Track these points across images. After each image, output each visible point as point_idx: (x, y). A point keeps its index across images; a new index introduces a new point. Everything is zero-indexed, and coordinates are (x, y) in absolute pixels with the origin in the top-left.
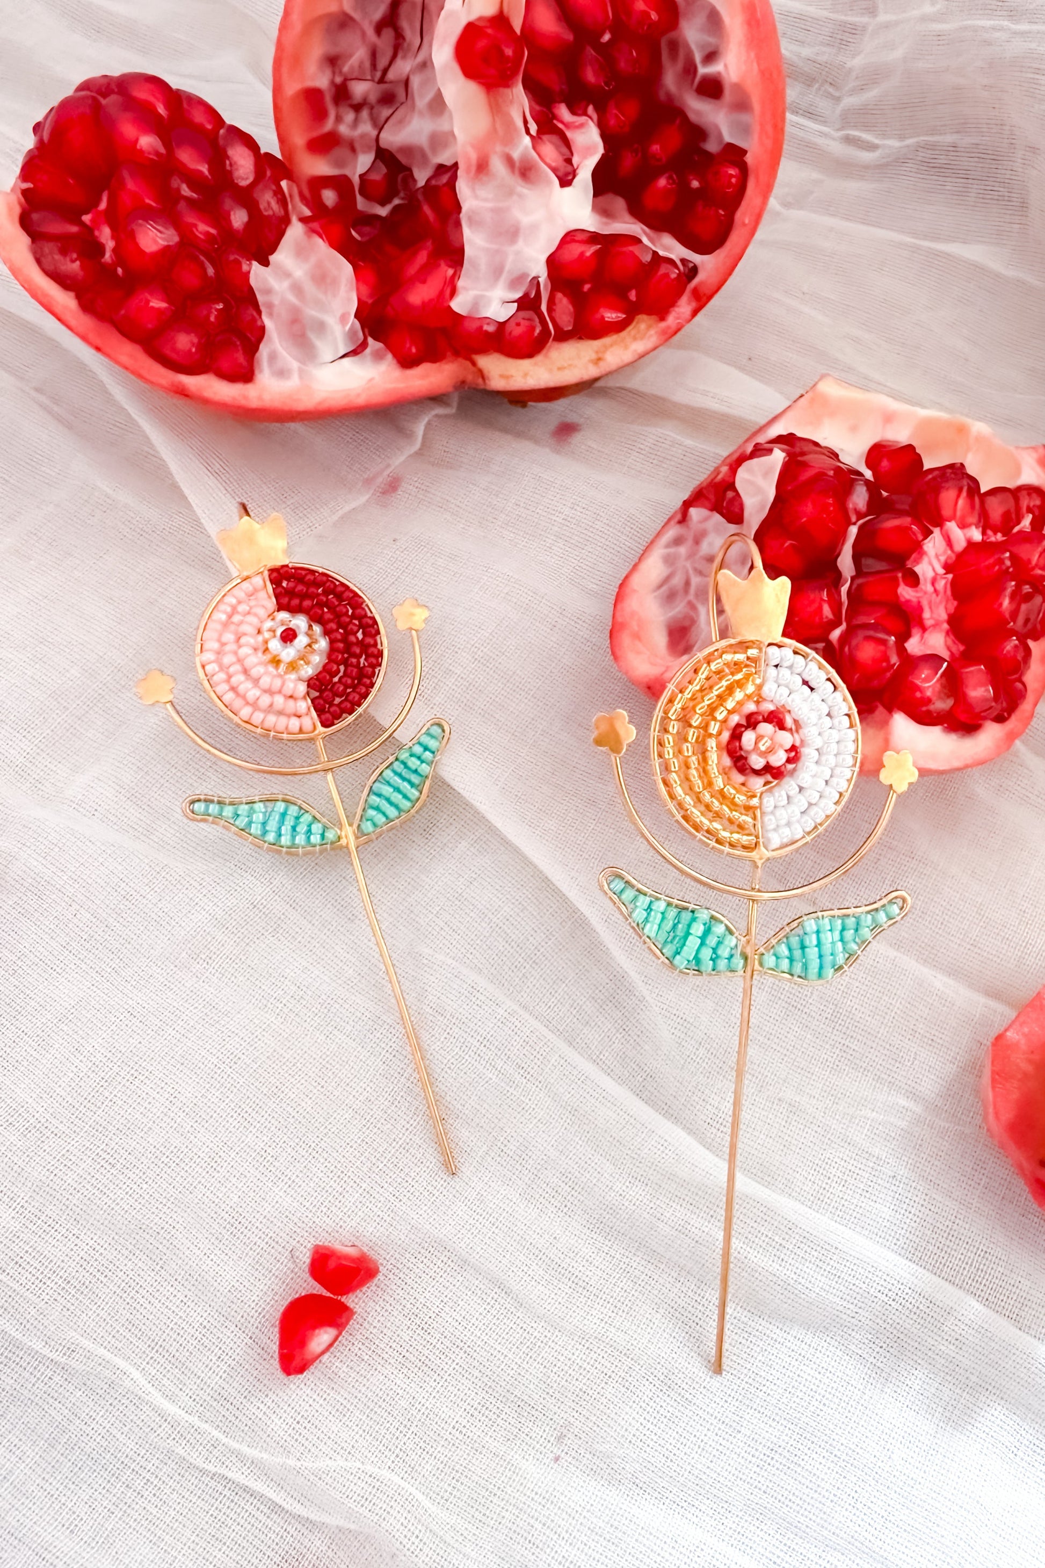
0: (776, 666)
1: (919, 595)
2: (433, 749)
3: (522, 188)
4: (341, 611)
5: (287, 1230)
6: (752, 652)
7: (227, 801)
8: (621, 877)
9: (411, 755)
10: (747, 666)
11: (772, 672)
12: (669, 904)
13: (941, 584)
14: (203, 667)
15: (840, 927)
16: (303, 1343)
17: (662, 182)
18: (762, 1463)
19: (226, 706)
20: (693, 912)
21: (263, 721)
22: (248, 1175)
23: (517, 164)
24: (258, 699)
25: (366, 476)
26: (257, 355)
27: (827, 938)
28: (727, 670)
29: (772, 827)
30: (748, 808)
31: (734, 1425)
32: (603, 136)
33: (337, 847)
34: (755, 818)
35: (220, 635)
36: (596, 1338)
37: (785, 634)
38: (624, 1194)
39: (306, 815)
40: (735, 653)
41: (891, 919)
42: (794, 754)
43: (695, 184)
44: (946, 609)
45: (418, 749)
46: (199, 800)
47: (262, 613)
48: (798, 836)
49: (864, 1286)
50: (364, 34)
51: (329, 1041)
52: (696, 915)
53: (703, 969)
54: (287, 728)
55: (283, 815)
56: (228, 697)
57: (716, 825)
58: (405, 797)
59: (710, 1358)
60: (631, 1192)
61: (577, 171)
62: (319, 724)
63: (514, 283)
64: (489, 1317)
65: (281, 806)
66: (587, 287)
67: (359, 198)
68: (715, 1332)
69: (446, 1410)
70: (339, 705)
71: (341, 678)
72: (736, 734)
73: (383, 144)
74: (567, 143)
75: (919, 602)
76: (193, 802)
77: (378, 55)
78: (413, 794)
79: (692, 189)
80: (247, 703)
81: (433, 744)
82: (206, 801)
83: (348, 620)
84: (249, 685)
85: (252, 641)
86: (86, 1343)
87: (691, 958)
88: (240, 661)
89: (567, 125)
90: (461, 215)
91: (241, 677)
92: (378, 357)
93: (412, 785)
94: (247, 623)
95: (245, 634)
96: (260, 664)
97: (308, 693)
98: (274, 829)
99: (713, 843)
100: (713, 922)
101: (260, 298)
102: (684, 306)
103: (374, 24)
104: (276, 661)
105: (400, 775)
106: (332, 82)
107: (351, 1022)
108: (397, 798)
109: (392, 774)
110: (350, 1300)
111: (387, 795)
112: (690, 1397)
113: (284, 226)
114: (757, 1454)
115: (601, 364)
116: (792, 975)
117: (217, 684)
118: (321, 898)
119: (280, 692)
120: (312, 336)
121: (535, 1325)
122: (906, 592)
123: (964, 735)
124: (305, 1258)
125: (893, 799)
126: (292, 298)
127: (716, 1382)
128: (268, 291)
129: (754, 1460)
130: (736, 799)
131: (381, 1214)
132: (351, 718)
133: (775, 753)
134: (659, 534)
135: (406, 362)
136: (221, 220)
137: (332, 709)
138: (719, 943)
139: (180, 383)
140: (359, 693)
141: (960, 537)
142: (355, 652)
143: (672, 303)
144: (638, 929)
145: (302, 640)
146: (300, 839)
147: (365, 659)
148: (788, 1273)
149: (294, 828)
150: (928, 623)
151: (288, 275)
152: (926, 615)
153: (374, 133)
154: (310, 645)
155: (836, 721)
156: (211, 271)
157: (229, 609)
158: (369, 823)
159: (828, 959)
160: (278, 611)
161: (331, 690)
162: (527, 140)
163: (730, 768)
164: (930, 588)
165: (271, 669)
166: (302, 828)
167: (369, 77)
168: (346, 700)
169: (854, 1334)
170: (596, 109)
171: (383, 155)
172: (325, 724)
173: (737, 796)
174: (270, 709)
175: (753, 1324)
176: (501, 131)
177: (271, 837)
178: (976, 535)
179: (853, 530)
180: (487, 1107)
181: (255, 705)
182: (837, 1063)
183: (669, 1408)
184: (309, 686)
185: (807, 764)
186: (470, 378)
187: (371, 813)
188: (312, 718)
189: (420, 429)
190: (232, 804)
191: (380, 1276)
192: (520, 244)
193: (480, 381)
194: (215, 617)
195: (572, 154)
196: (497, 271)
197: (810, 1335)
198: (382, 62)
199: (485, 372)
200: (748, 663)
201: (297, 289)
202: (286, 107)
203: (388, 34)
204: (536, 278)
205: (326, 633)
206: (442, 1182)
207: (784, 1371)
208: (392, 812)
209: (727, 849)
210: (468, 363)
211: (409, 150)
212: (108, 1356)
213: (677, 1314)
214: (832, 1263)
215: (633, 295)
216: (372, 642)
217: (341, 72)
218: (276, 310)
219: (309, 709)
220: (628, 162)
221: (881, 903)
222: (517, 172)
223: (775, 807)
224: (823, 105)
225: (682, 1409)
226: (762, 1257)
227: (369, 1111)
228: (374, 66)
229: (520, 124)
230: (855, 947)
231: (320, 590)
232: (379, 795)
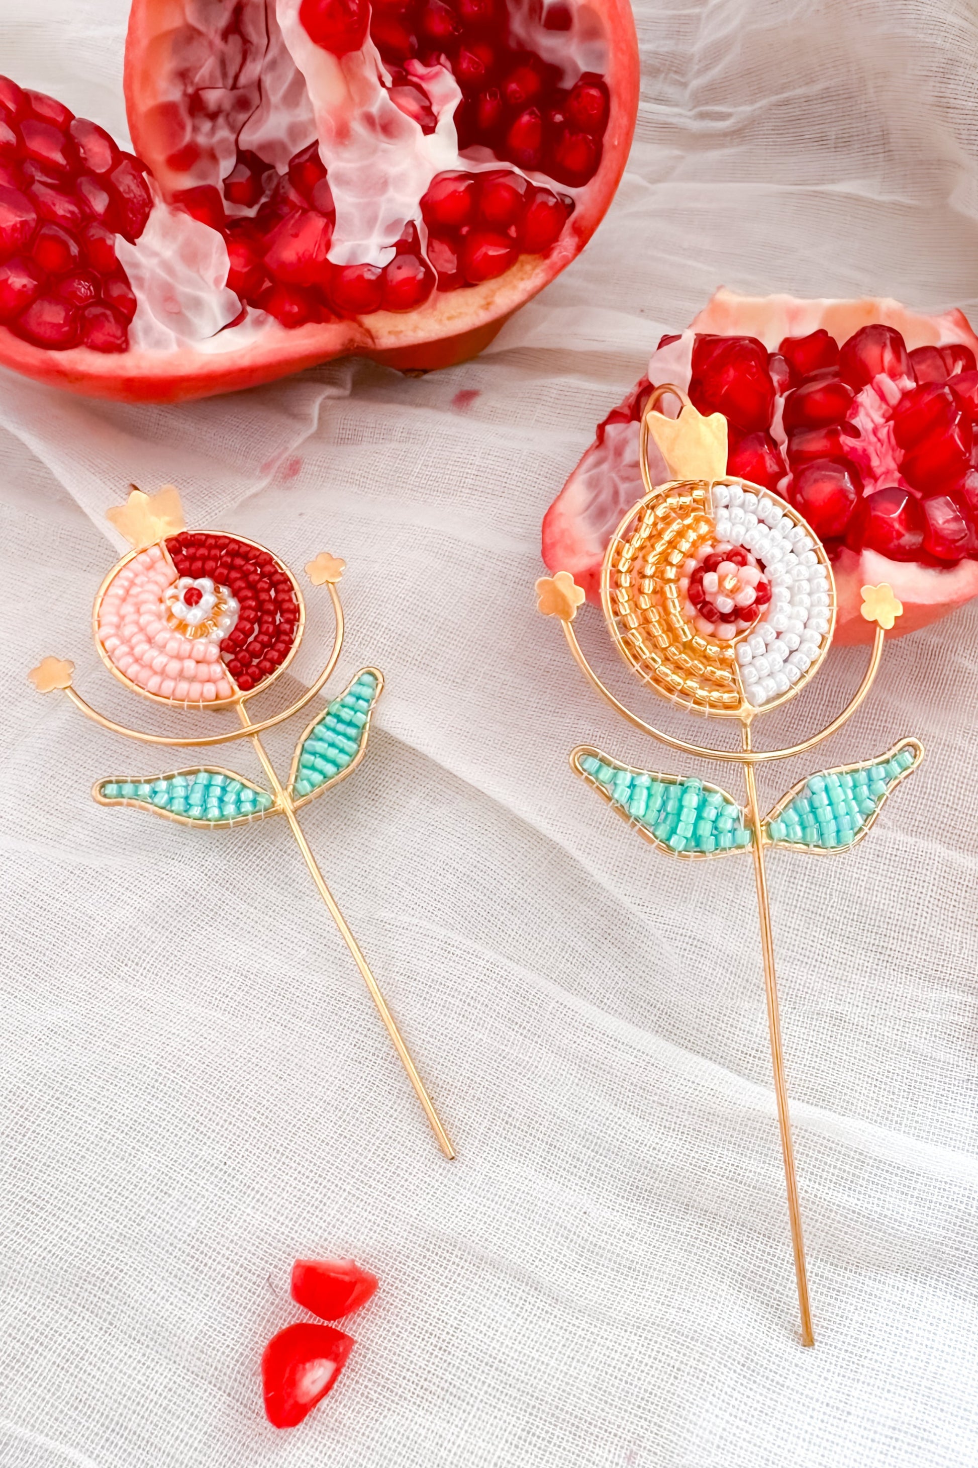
0: (727, 507)
1: (862, 444)
2: (368, 697)
3: (385, 144)
4: (248, 570)
5: (260, 1253)
6: (698, 493)
7: (142, 779)
8: (594, 755)
9: (343, 706)
10: (694, 510)
11: (724, 512)
12: (654, 780)
13: (883, 433)
14: (103, 644)
15: (851, 784)
16: (293, 1383)
17: (526, 118)
18: (885, 1447)
19: (132, 681)
20: (682, 784)
21: (174, 691)
22: (207, 1194)
23: (377, 121)
24: (166, 665)
25: (264, 462)
26: (130, 326)
27: (838, 794)
28: (673, 515)
29: (753, 680)
30: (724, 662)
31: (841, 1405)
32: (459, 82)
33: (273, 814)
34: (733, 673)
35: (119, 608)
36: (653, 1324)
37: (730, 472)
38: (658, 1147)
39: (234, 784)
40: (680, 495)
41: (905, 769)
42: (764, 593)
43: (559, 118)
44: (894, 459)
45: (350, 700)
46: (110, 782)
47: (162, 580)
48: (785, 688)
49: (962, 1207)
50: (211, 44)
51: (287, 1031)
52: (686, 785)
53: (704, 847)
54: (202, 694)
55: (208, 787)
56: (133, 669)
57: (691, 684)
58: (342, 751)
59: (795, 1329)
60: (666, 1144)
61: (439, 118)
62: (236, 688)
63: (390, 228)
64: (520, 1321)
65: (203, 778)
66: (465, 230)
67: (225, 203)
68: (797, 1294)
69: (483, 1445)
70: (257, 666)
71: (256, 637)
72: (696, 578)
73: (243, 146)
74: (424, 94)
75: (864, 450)
76: (103, 786)
77: (227, 62)
78: (351, 747)
79: (556, 123)
80: (155, 673)
81: (366, 692)
82: (118, 782)
83: (257, 578)
84: (154, 653)
85: (154, 608)
86: (24, 1432)
87: (689, 835)
88: (142, 629)
89: (421, 77)
90: (328, 177)
91: (146, 646)
92: (258, 323)
93: (349, 738)
94: (147, 591)
95: (145, 602)
96: (164, 629)
97: (221, 657)
98: (199, 802)
99: (691, 705)
100: (707, 794)
101: (128, 271)
102: (567, 242)
103: (219, 32)
104: (182, 627)
105: (334, 730)
106: (185, 94)
107: (310, 1005)
108: (332, 753)
109: (324, 730)
110: (348, 1326)
111: (322, 751)
112: (781, 1380)
113: (147, 210)
114: (877, 1437)
115: (492, 308)
116: (808, 845)
117: (118, 660)
118: (260, 878)
119: (190, 657)
120: (189, 314)
121: (577, 1323)
122: (847, 441)
123: (941, 572)
124: (285, 1283)
125: (880, 636)
126: (163, 274)
127: (807, 1357)
128: (136, 265)
129: (875, 1445)
130: (708, 651)
131: (373, 1218)
132: (272, 678)
133: (742, 591)
134: (579, 465)
135: (290, 322)
136: (82, 201)
137: (250, 671)
138: (719, 815)
139: (51, 359)
140: (278, 651)
141: (893, 388)
142: (269, 610)
143: (555, 237)
144: (623, 812)
145: (208, 599)
146: (230, 809)
147: (281, 616)
148: (869, 1206)
149: (221, 800)
150: (878, 471)
151: (155, 254)
152: (875, 462)
153: (232, 137)
154: (217, 605)
155: (803, 557)
156: (74, 250)
157: (126, 584)
158: (305, 782)
159: (846, 820)
160: (180, 577)
161: (247, 650)
162: (383, 92)
163: (695, 618)
164: (873, 439)
165: (178, 636)
166: (230, 798)
167: (220, 85)
168: (265, 659)
169: (961, 1270)
170: (448, 58)
171: (245, 157)
172: (244, 687)
173: (709, 647)
174: (181, 676)
175: (839, 1279)
176: (357, 99)
177: (196, 811)
178: (910, 385)
179: (780, 402)
180: (482, 1074)
181: (163, 673)
182: (875, 967)
183: (758, 1397)
184: (222, 649)
185: (779, 604)
186: (358, 337)
187: (305, 772)
188: (229, 683)
189: (314, 410)
190: (148, 782)
191: (380, 1293)
192: (391, 192)
193: (369, 341)
194: (111, 592)
195: (431, 104)
196: (371, 223)
197: (910, 1282)
198: (232, 71)
199: (373, 331)
200: (695, 505)
201: (167, 266)
202: (141, 125)
203: (235, 40)
204: (411, 224)
205: (235, 594)
206: (440, 1171)
207: (888, 1329)
208: (330, 769)
209: (707, 710)
210: (355, 325)
211: (270, 146)
212: (52, 1445)
213: (746, 1282)
214: (918, 1186)
215: (513, 232)
216: (287, 598)
217: (192, 83)
218: (146, 284)
219: (224, 673)
220: (489, 105)
221: (892, 753)
222: (378, 128)
223: (753, 657)
224: (671, 91)
225: (775, 1396)
226: (835, 1193)
227: (343, 1100)
228: (224, 75)
229: (375, 80)
230: (871, 805)
231: (224, 552)
232: (314, 754)
